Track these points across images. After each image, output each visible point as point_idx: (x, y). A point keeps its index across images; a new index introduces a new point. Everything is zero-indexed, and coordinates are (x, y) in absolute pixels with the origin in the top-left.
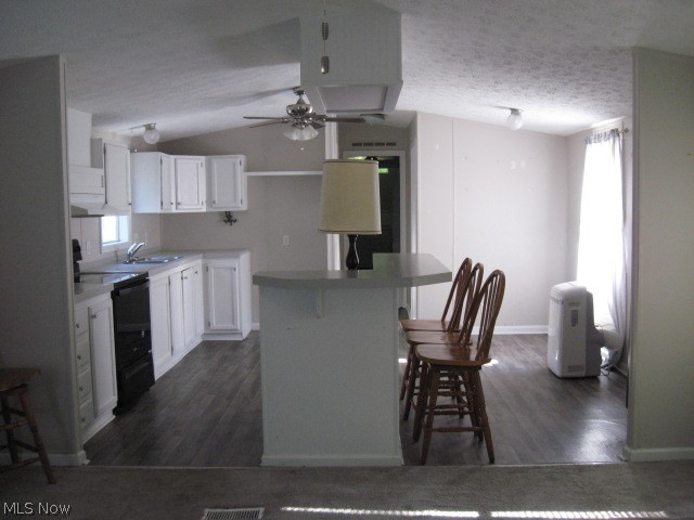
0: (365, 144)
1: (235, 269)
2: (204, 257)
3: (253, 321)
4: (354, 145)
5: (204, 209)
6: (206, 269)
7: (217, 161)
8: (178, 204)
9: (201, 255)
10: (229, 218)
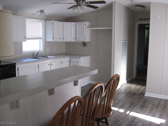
0: (144, 19)
1: (78, 62)
2: (69, 57)
3: (91, 80)
4: (140, 19)
5: (74, 41)
6: (70, 61)
7: (79, 24)
8: (63, 38)
9: (69, 56)
10: (84, 44)
